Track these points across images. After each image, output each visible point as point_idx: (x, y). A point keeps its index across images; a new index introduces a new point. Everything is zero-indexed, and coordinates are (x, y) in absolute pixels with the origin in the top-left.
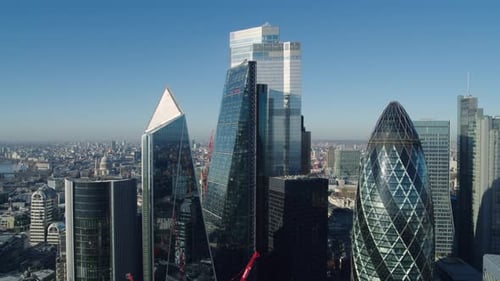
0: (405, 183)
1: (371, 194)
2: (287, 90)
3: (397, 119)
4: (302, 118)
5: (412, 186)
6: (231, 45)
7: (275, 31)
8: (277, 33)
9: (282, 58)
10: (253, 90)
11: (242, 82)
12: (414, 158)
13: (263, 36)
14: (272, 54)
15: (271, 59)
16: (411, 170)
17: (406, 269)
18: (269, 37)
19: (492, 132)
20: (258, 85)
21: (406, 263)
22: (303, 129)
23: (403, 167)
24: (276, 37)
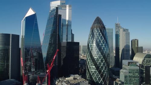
0: (101, 38)
1: (92, 42)
2: (67, 19)
3: (99, 20)
4: (72, 30)
5: (103, 39)
6: (51, 6)
7: (64, 2)
8: (65, 2)
9: (66, 10)
10: (57, 16)
11: (54, 13)
12: (104, 31)
13: (61, 3)
14: (63, 8)
15: (63, 10)
16: (103, 34)
17: (102, 63)
18: (62, 3)
19: (124, 32)
20: (59, 15)
21: (102, 61)
22: (72, 33)
23: (101, 33)
24: (64, 4)
